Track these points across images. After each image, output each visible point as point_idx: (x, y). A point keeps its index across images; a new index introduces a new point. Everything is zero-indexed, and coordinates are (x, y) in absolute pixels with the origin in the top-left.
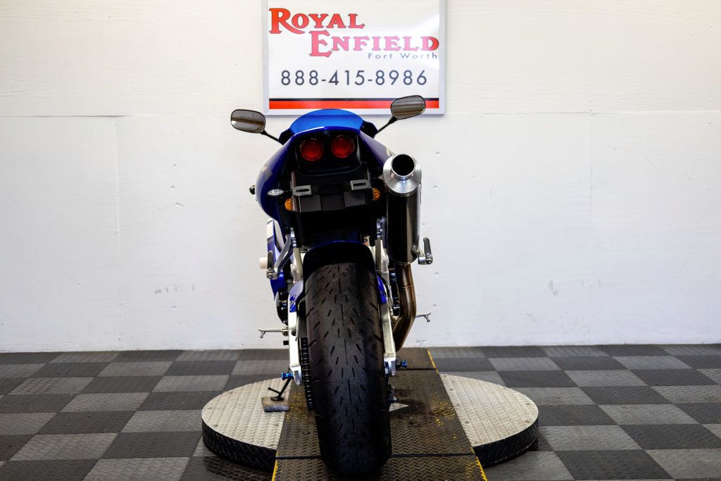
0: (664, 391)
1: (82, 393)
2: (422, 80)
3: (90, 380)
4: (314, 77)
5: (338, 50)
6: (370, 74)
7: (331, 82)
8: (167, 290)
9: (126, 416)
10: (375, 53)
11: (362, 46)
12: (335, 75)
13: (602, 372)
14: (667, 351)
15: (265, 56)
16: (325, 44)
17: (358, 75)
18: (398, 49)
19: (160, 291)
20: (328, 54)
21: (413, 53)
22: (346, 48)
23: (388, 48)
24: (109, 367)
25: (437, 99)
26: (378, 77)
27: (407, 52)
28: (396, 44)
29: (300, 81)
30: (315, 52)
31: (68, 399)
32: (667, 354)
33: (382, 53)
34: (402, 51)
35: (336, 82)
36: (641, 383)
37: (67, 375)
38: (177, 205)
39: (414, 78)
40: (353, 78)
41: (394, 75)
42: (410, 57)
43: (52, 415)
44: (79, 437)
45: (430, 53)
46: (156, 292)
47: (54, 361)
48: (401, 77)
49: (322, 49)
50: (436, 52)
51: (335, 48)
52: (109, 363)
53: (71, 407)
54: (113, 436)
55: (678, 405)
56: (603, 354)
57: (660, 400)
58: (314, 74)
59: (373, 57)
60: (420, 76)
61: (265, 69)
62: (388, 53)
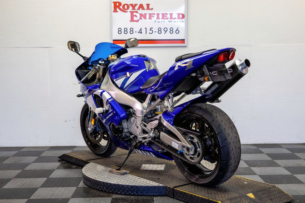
0: (278, 162)
1: (33, 162)
2: (177, 32)
3: (37, 157)
4: (132, 31)
5: (142, 19)
6: (155, 29)
7: (139, 32)
8: (70, 121)
9: (51, 171)
10: (158, 20)
11: (152, 18)
12: (141, 30)
13: (253, 154)
14: (282, 146)
15: (111, 22)
16: (136, 16)
17: (150, 30)
18: (167, 19)
19: (67, 121)
21: (173, 20)
22: (145, 18)
23: (163, 18)
24: (45, 152)
25: (184, 40)
26: (159, 31)
27: (171, 20)
28: (166, 17)
29: (126, 32)
30: (132, 20)
31: (27, 165)
32: (282, 147)
33: (160, 20)
34: (169, 19)
35: (141, 33)
36: (270, 159)
37: (27, 156)
38: (74, 85)
39: (174, 31)
40: (148, 31)
41: (166, 30)
42: (173, 22)
43: (20, 171)
44: (31, 179)
45: (181, 20)
46: (65, 121)
47: (22, 150)
48: (169, 30)
49: (135, 18)
50: (183, 20)
51: (141, 18)
52: (45, 151)
53: (28, 168)
54: (45, 179)
55: (284, 167)
56: (255, 147)
57: (277, 165)
58: (132, 29)
59: (156, 22)
60: (177, 30)
61: (111, 27)
62: (163, 20)
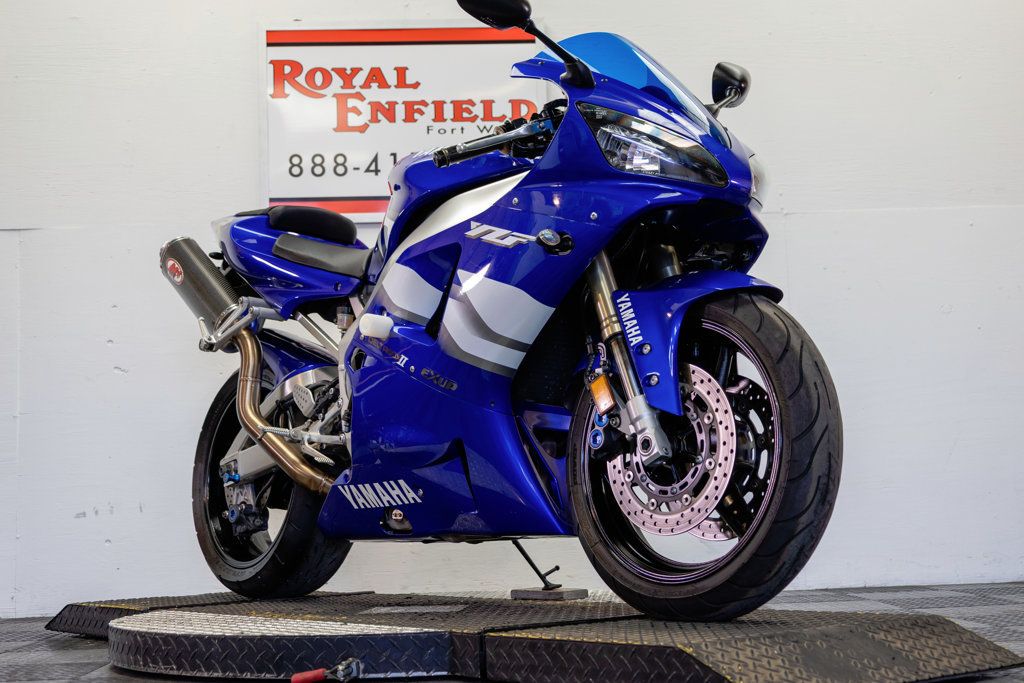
4: (341, 167)
5: (378, 121)
7: (368, 170)
8: (96, 512)
10: (438, 125)
11: (417, 116)
12: (375, 160)
15: (263, 132)
16: (359, 113)
18: (473, 119)
19: (84, 514)
20: (363, 129)
22: (392, 118)
23: (457, 117)
27: (488, 124)
28: (470, 112)
30: (342, 126)
33: (448, 125)
34: (479, 122)
35: (377, 171)
38: (116, 371)
46: (78, 516)
49: (353, 120)
51: (375, 120)
58: (340, 160)
59: (434, 132)
61: (263, 154)
62: (458, 125)
